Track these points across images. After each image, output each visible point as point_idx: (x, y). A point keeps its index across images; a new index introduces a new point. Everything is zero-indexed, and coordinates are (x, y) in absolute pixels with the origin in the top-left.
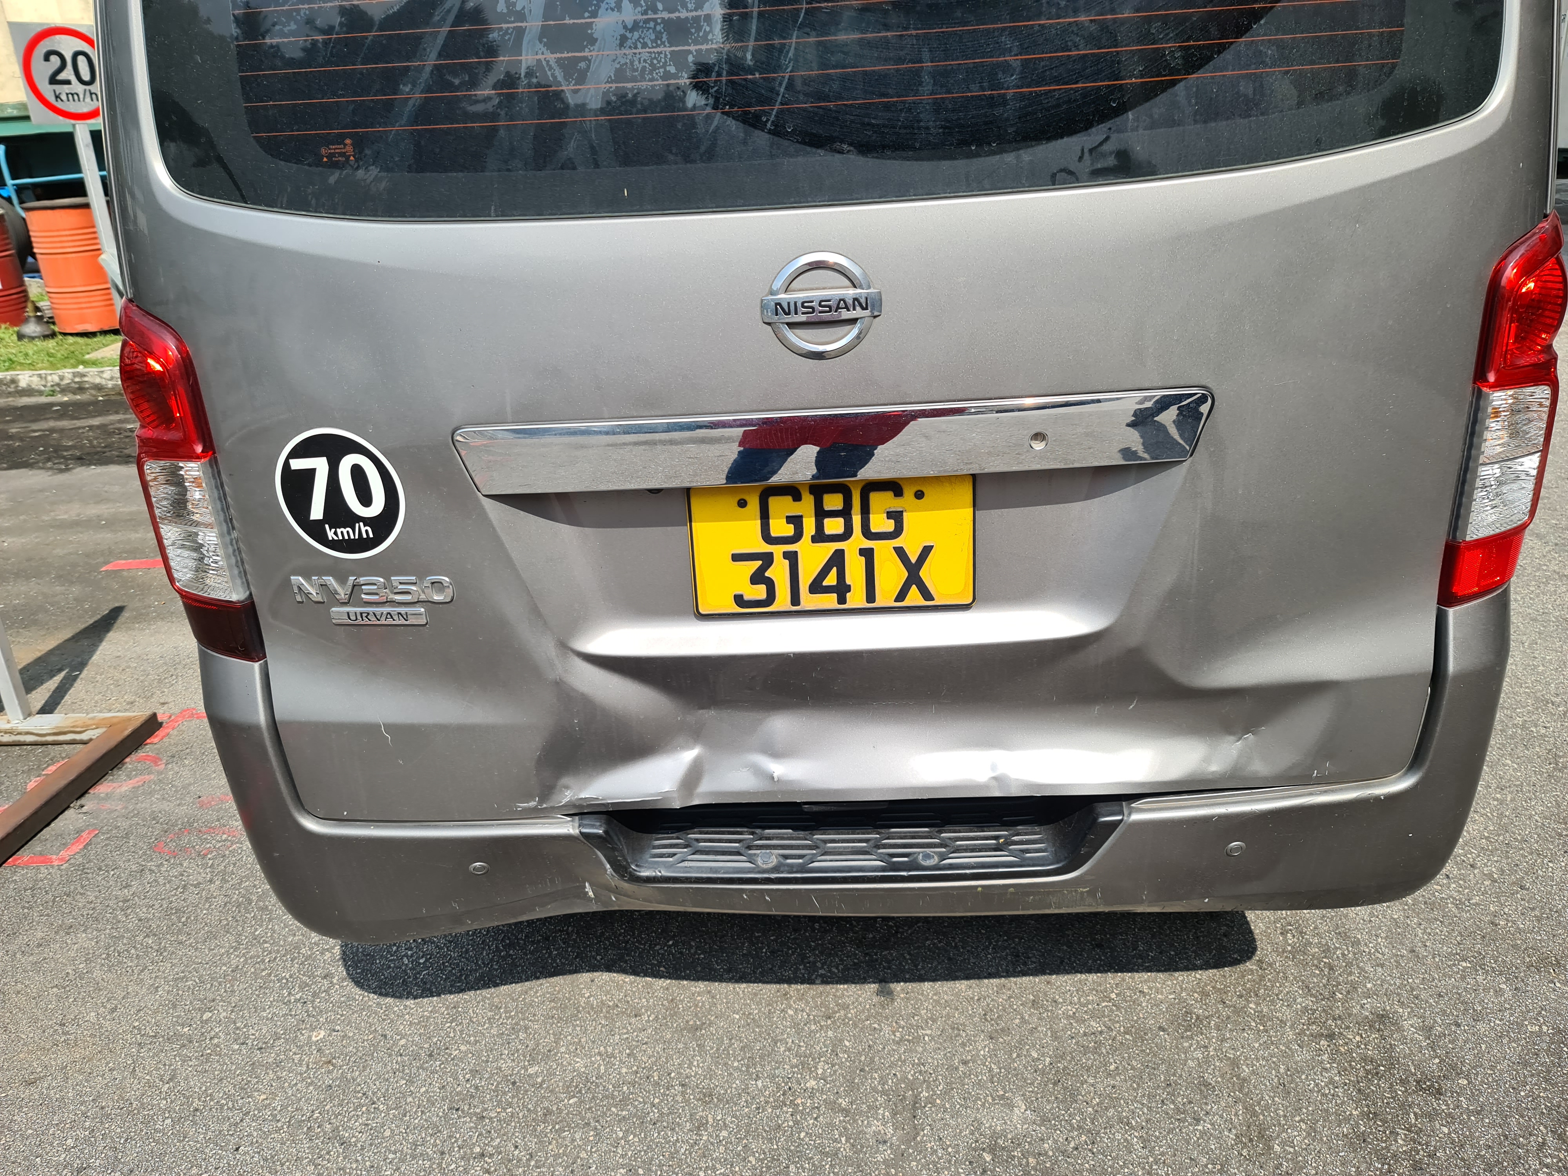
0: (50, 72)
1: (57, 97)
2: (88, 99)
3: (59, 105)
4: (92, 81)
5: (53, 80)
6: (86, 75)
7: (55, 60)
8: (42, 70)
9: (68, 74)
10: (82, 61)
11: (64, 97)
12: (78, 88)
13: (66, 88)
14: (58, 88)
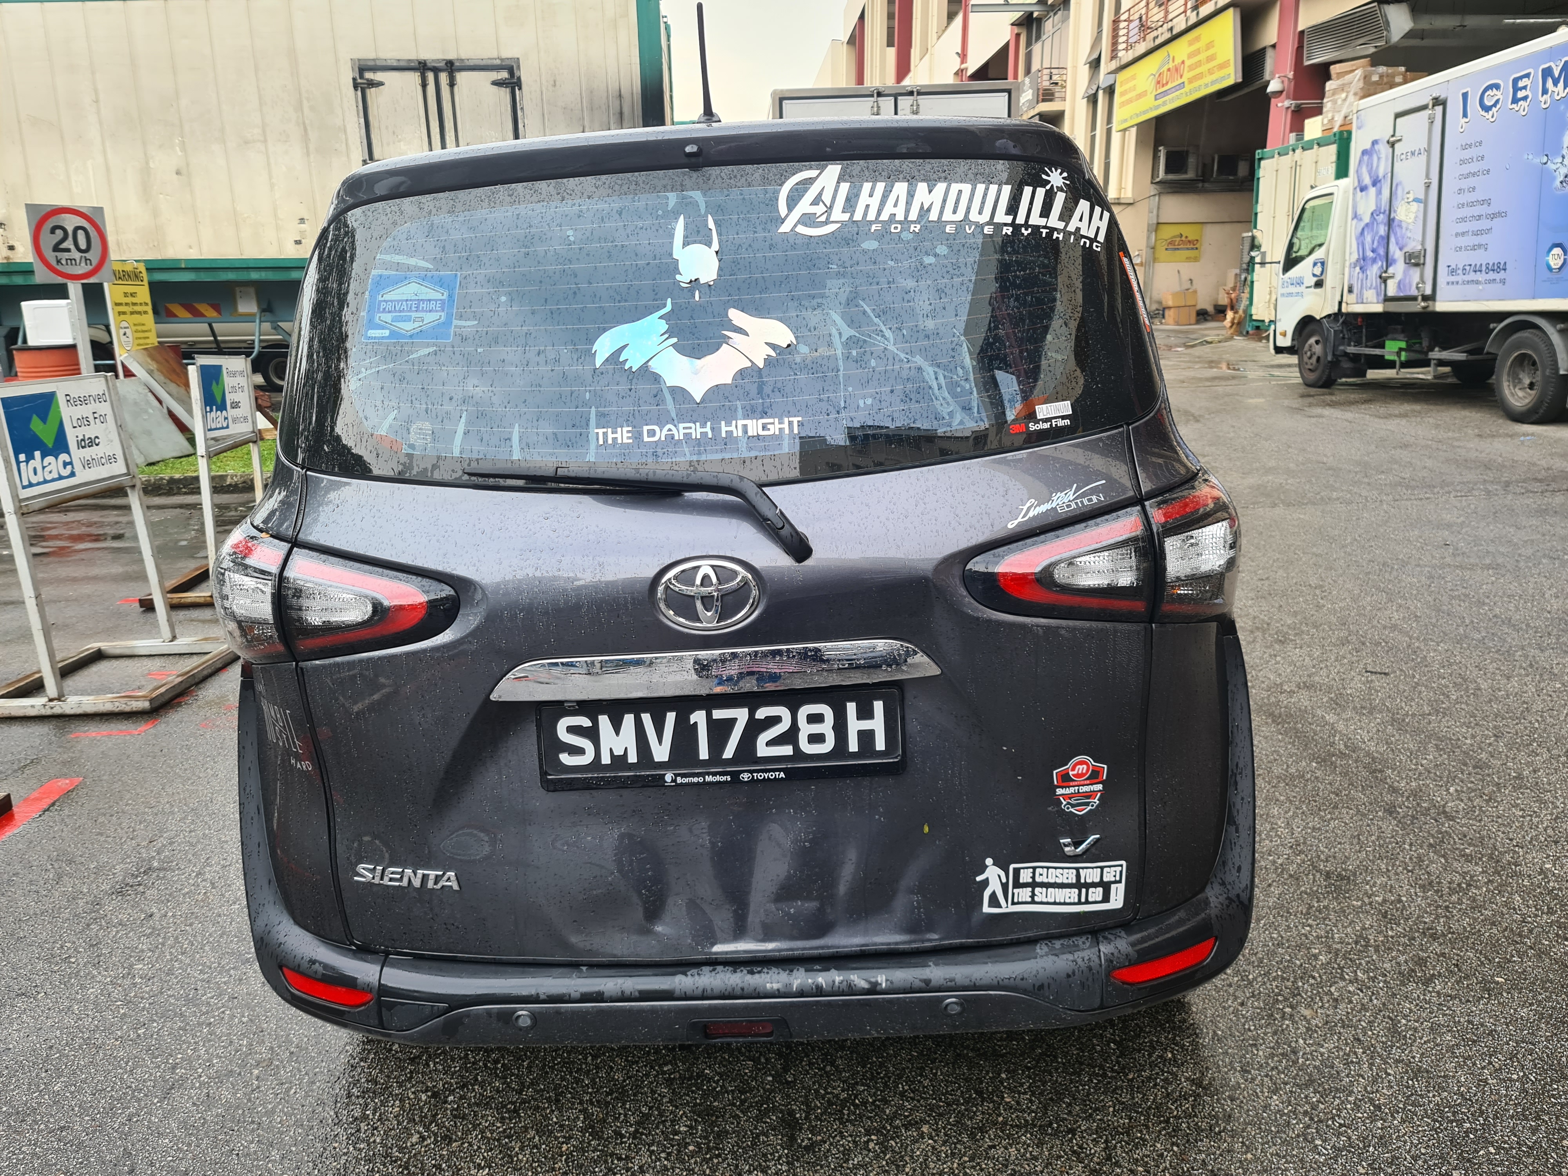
0: (54, 242)
1: (59, 261)
2: (83, 264)
3: (59, 267)
4: (87, 250)
5: (56, 248)
6: (83, 245)
7: (59, 233)
8: (48, 240)
9: (69, 244)
10: (81, 235)
11: (64, 262)
12: (76, 255)
13: (66, 255)
14: (59, 255)
